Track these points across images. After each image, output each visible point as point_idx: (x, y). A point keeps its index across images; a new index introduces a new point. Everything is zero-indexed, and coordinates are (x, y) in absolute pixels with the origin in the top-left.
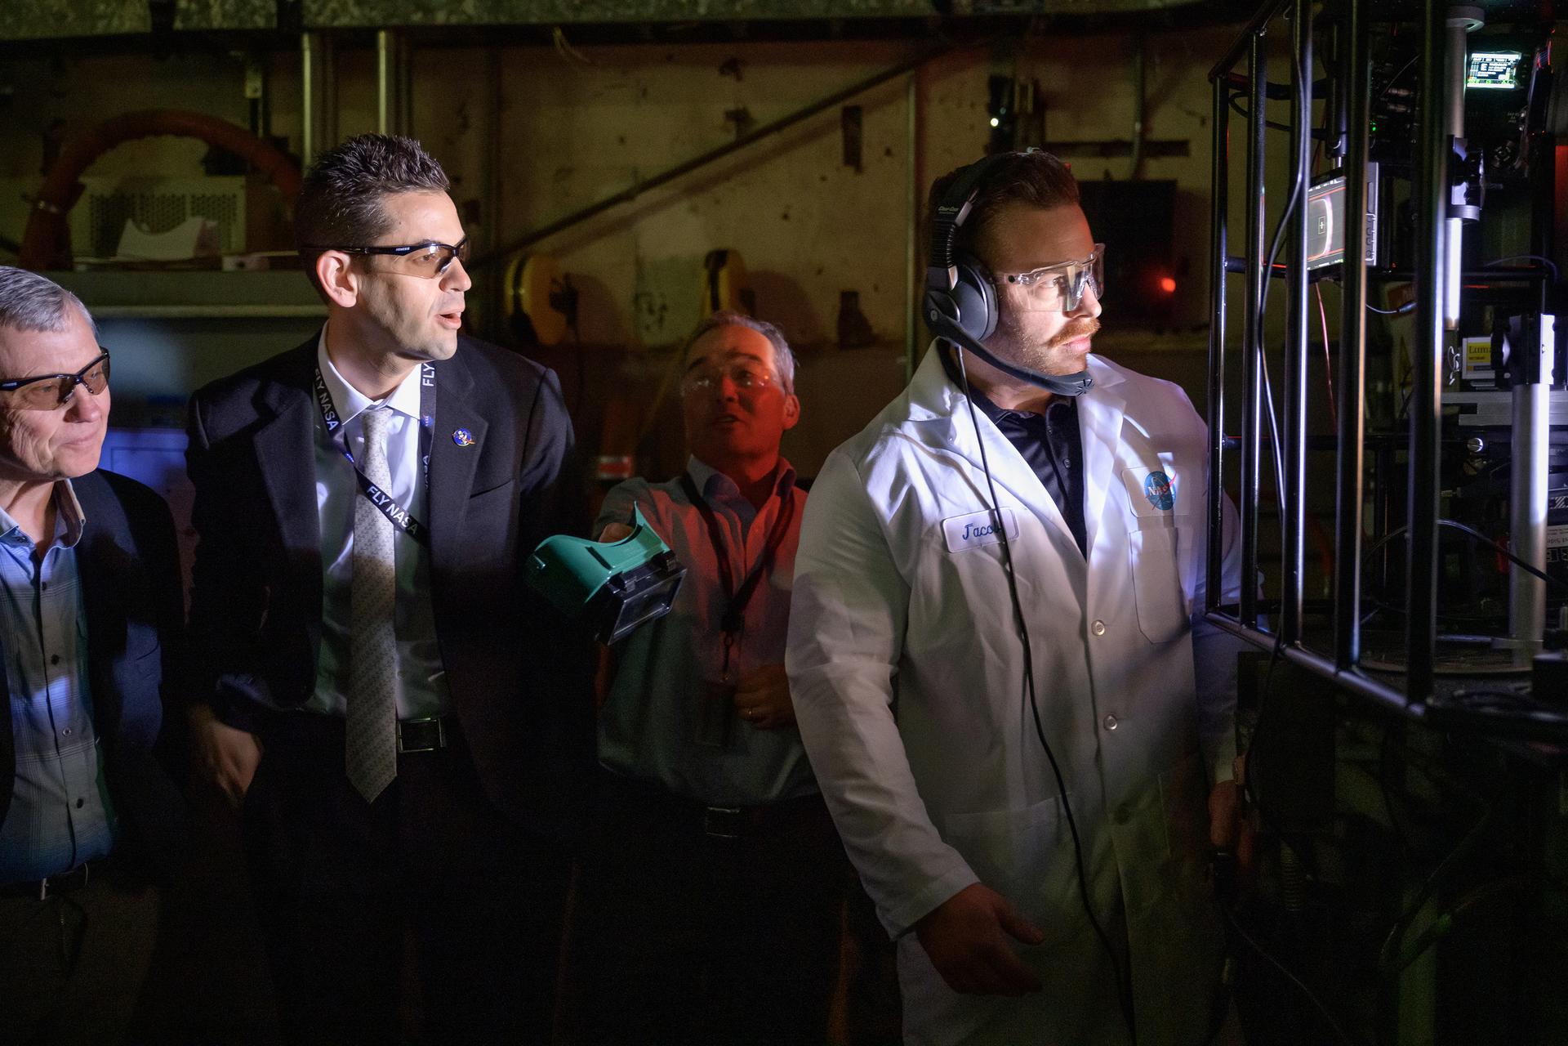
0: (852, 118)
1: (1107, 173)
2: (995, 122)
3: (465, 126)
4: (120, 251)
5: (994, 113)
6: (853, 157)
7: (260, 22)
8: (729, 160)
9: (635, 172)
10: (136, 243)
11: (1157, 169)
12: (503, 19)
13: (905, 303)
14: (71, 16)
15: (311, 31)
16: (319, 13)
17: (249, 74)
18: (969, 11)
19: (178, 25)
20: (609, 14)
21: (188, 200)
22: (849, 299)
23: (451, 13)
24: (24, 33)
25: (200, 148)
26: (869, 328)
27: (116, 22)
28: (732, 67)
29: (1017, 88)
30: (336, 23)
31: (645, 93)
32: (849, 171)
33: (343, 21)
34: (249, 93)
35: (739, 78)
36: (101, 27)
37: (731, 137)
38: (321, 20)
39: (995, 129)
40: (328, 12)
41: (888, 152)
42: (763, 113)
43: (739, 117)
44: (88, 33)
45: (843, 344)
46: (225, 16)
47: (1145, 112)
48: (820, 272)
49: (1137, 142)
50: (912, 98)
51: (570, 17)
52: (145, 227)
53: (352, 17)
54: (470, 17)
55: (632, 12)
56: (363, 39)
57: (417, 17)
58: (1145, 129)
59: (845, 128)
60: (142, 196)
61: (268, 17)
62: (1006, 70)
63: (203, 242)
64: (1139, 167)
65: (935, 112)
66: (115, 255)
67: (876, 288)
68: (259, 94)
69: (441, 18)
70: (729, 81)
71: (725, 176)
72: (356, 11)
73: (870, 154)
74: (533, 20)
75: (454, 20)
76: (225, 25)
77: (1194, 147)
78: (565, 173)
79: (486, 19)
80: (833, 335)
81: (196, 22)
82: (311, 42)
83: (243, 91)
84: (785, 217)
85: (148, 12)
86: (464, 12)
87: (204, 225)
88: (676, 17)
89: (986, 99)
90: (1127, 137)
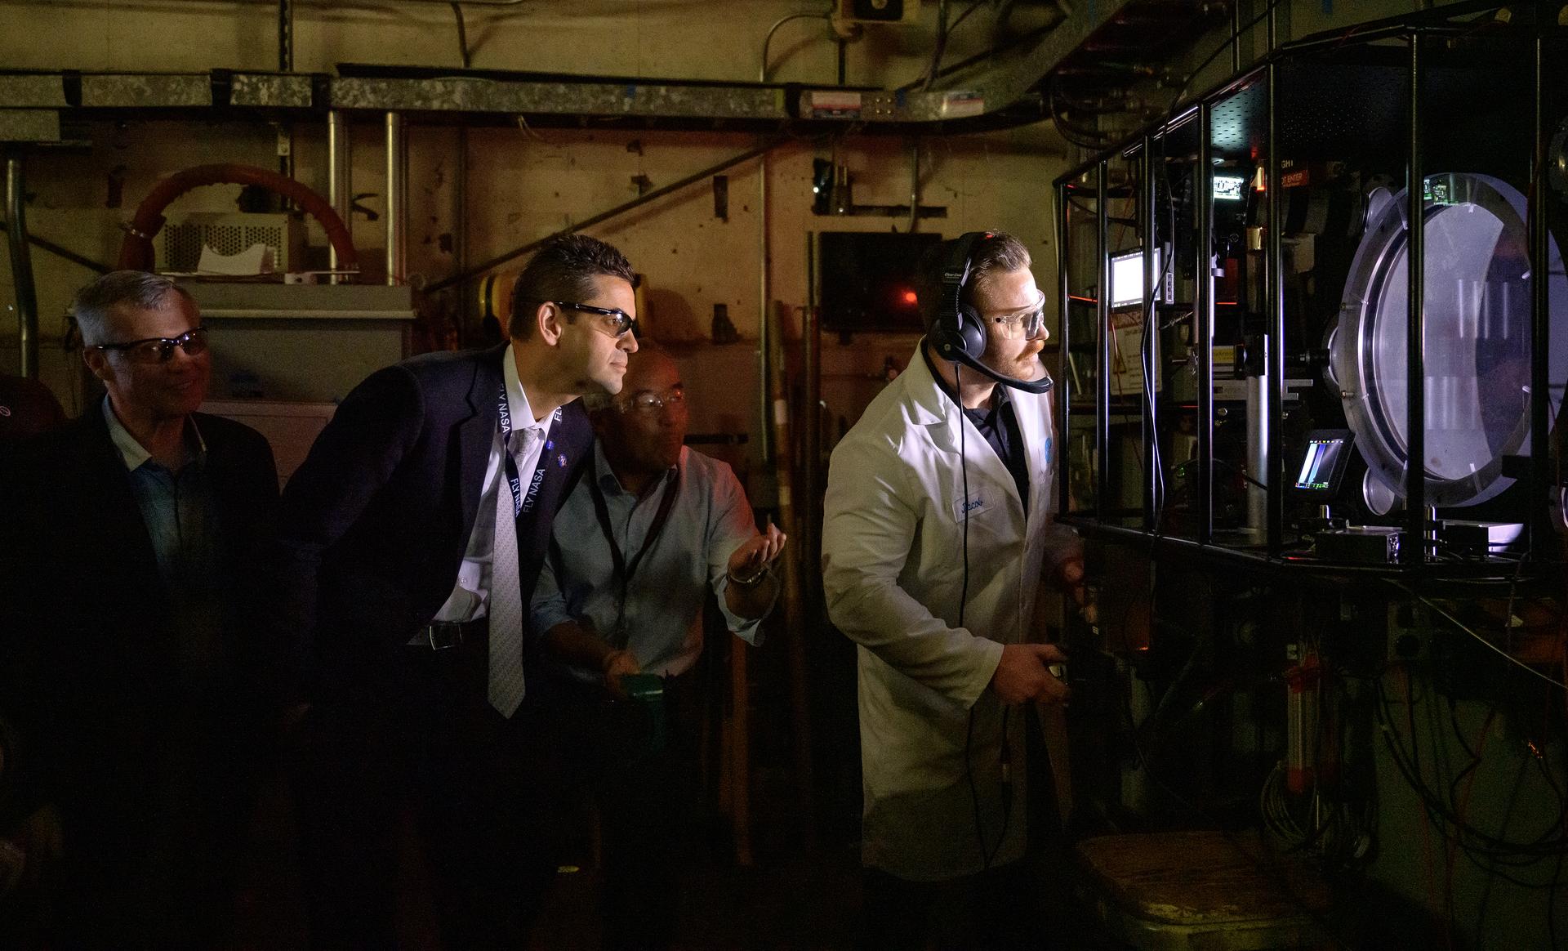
0: (721, 185)
1: (894, 228)
2: (816, 190)
3: (441, 180)
4: (200, 266)
5: (816, 183)
6: (721, 211)
7: (297, 102)
8: (635, 211)
9: (567, 217)
10: (211, 262)
11: (927, 226)
12: (483, 108)
13: (760, 313)
14: (148, 91)
15: (334, 110)
16: (344, 98)
17: (280, 138)
18: (810, 117)
19: (233, 101)
20: (560, 108)
21: (243, 231)
22: (720, 309)
23: (443, 102)
24: (109, 102)
25: (236, 189)
26: (735, 330)
27: (184, 97)
28: (636, 146)
29: (836, 169)
30: (356, 106)
31: (573, 162)
32: (720, 220)
33: (362, 104)
34: (280, 152)
35: (641, 154)
36: (172, 101)
37: (635, 196)
38: (345, 102)
39: (817, 195)
40: (350, 98)
41: (746, 208)
42: (659, 180)
43: (641, 182)
44: (162, 104)
45: (716, 341)
46: (270, 96)
47: (918, 187)
48: (699, 290)
49: (913, 208)
50: (762, 173)
51: (531, 108)
52: (215, 249)
53: (369, 102)
54: (458, 105)
55: (577, 107)
56: (375, 118)
57: (418, 104)
58: (918, 199)
59: (716, 192)
60: (207, 227)
61: (305, 99)
62: (827, 156)
63: (267, 262)
64: (915, 225)
65: (778, 182)
66: (196, 270)
67: (739, 303)
68: (288, 154)
69: (436, 105)
70: (634, 157)
71: (631, 222)
72: (371, 97)
73: (732, 209)
74: (505, 110)
75: (446, 107)
76: (271, 104)
77: (949, 211)
78: (514, 217)
79: (469, 107)
80: (709, 335)
81: (246, 101)
82: (335, 118)
83: (275, 150)
84: (675, 251)
85: (210, 91)
86: (454, 102)
87: (266, 250)
88: (608, 112)
89: (813, 175)
90: (906, 203)
